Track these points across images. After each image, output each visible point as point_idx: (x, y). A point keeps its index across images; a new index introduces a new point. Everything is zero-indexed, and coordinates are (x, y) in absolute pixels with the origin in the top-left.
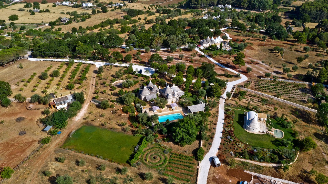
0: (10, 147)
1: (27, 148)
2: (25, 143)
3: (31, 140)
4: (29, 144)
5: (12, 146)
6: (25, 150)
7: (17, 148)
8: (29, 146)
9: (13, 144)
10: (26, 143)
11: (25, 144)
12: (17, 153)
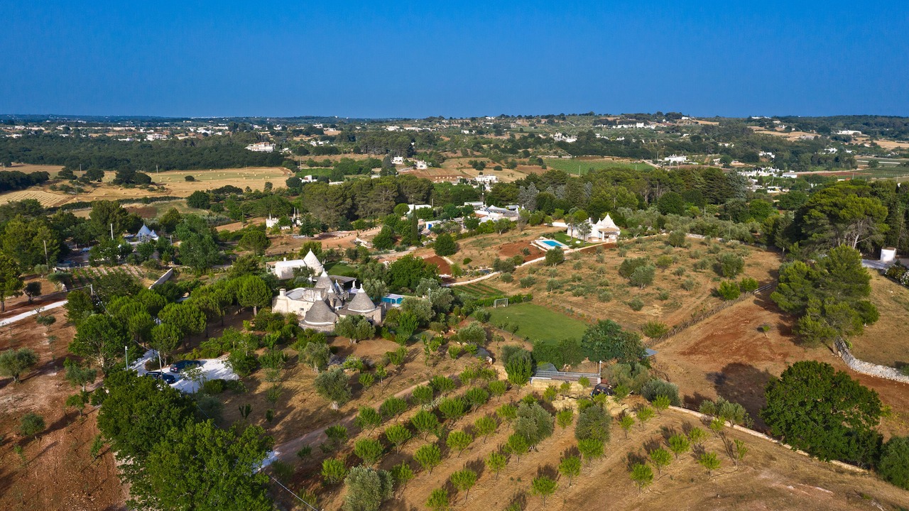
0: (741, 347)
1: (701, 342)
2: (707, 353)
3: (693, 357)
4: (699, 348)
5: (738, 349)
6: (708, 338)
7: (725, 344)
8: (697, 344)
9: (734, 353)
10: (705, 353)
11: (707, 351)
12: (722, 335)
